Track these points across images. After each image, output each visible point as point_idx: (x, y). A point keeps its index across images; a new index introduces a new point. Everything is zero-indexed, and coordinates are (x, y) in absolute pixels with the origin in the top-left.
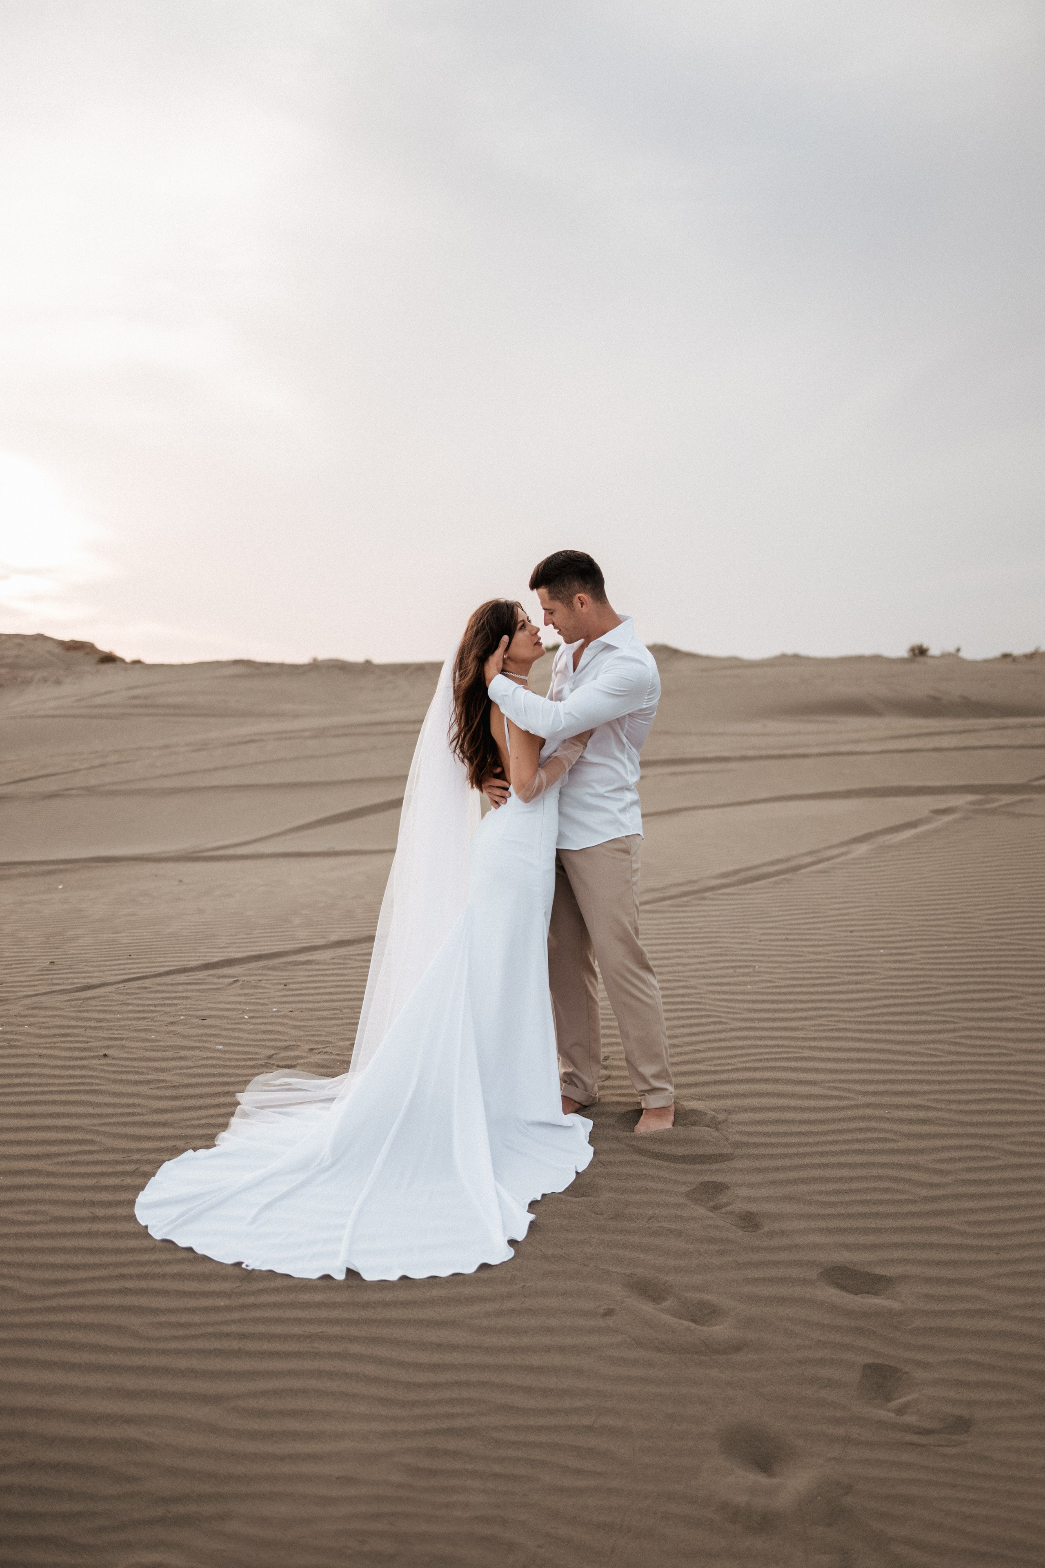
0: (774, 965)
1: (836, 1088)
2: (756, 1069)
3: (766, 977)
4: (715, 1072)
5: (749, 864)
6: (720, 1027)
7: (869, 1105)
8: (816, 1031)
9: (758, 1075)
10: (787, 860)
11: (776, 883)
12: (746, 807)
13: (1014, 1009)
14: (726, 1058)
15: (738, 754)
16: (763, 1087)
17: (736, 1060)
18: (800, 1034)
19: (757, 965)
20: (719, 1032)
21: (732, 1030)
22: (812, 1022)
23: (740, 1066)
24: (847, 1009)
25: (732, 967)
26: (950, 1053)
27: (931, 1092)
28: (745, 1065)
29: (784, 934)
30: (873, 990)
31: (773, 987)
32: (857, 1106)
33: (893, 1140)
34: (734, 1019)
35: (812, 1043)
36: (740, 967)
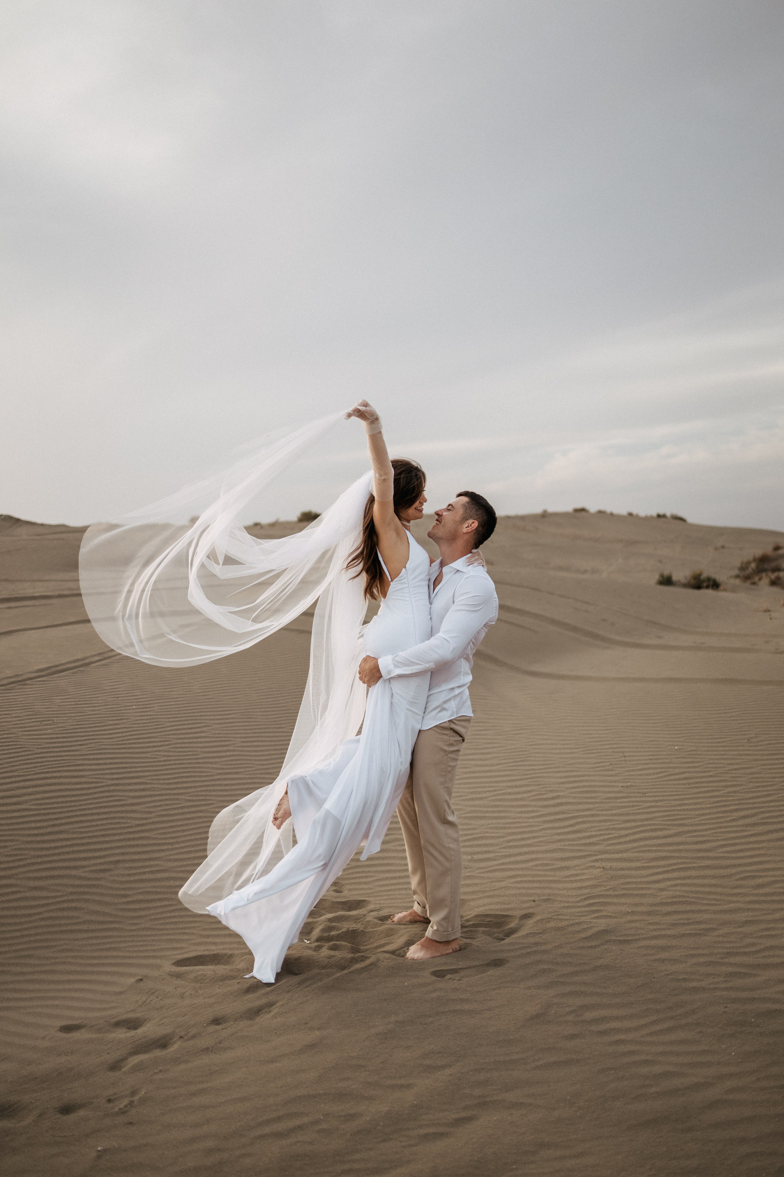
0: (66, 718)
1: (95, 778)
2: (48, 772)
3: (61, 725)
4: (23, 776)
5: (57, 663)
6: (29, 753)
7: (112, 785)
8: (88, 751)
9: (49, 775)
10: (83, 659)
11: (74, 673)
12: (59, 628)
13: (206, 732)
14: (30, 768)
15: (57, 593)
16: (53, 781)
17: (37, 769)
18: (78, 753)
19: (55, 719)
20: (28, 755)
21: (36, 754)
22: (85, 747)
23: (39, 771)
24: (108, 738)
25: (39, 721)
26: (164, 756)
27: (149, 776)
28: (42, 771)
29: (74, 701)
30: (125, 728)
31: (64, 730)
32: (107, 786)
33: (124, 800)
34: (37, 748)
35: (84, 757)
36: (44, 721)
